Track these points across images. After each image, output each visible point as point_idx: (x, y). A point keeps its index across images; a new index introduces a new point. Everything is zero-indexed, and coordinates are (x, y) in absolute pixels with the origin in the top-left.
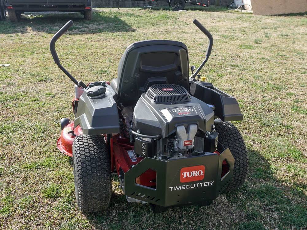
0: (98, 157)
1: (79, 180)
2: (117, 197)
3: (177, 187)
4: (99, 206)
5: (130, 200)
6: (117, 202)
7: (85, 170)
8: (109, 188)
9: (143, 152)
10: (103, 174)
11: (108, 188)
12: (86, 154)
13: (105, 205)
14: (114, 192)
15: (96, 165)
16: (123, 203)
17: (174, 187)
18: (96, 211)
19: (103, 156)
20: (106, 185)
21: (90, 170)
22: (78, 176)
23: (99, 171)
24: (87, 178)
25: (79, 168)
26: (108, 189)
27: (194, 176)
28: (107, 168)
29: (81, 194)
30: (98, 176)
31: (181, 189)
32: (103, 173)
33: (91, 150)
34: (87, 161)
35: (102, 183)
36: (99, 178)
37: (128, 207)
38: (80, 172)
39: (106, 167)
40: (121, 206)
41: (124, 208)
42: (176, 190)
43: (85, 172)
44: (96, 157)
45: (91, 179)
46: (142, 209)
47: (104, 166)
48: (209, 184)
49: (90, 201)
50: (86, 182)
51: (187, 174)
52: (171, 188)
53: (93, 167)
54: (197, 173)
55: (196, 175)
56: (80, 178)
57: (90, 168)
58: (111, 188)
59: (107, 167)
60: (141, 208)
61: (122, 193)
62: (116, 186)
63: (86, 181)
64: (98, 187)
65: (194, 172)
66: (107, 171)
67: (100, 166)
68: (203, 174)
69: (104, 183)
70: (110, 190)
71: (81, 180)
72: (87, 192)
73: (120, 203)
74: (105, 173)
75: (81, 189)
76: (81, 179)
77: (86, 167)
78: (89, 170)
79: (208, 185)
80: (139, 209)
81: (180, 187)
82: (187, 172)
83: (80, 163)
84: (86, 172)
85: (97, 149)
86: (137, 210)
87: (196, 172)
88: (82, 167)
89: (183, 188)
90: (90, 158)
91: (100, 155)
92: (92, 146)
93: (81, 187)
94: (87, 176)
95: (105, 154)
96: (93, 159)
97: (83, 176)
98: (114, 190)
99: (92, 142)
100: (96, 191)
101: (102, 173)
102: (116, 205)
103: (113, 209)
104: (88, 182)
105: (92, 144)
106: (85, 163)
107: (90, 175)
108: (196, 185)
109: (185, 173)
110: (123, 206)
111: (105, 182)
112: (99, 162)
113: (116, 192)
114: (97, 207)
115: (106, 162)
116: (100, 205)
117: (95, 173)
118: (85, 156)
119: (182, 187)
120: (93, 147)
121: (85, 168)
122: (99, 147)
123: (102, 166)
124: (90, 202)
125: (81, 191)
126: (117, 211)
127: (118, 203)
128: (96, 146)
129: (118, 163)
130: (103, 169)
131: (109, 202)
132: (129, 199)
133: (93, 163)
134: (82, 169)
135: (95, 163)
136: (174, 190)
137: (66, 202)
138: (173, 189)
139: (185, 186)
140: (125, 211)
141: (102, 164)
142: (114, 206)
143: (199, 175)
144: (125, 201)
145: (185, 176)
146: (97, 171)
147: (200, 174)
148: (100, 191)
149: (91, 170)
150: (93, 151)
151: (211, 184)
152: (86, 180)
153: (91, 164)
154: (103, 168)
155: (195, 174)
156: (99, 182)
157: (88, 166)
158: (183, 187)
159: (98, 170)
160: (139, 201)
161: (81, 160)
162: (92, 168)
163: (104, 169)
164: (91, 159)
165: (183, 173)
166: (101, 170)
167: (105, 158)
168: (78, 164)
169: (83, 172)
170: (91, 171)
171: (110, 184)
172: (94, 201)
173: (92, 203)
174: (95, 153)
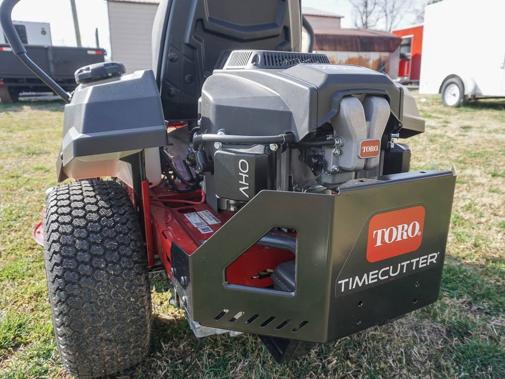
0: (111, 228)
1: (55, 294)
2: (166, 327)
3: (357, 278)
4: (119, 360)
5: (201, 331)
6: (167, 339)
7: (71, 264)
8: (144, 307)
9: (241, 189)
10: (125, 271)
11: (141, 308)
12: (76, 222)
13: (136, 353)
14: (158, 315)
15: (105, 248)
16: (182, 338)
17: (351, 279)
18: (113, 372)
19: (123, 224)
20: (137, 300)
21: (86, 264)
22: (53, 282)
23: (114, 263)
24: (80, 285)
25: (54, 261)
26: (143, 310)
27: (399, 239)
28: (135, 253)
29: (64, 335)
30: (112, 278)
31: (367, 283)
32: (125, 268)
33: (91, 211)
34: (79, 238)
35: (125, 295)
36: (114, 282)
37: (195, 348)
38: (58, 271)
39: (133, 251)
40: (177, 347)
41: (185, 352)
42: (354, 287)
43: (71, 271)
44: (103, 227)
45: (90, 287)
46: (227, 347)
47: (128, 251)
48: (429, 261)
49: (92, 349)
50: (77, 299)
51: (383, 233)
52: (343, 282)
53: (95, 253)
54: (407, 231)
55: (405, 237)
56: (58, 289)
57: (86, 257)
58: (150, 308)
59: (138, 252)
60: (225, 346)
61: (175, 316)
62: (162, 303)
63: (75, 296)
64: (112, 308)
65: (400, 227)
66: (136, 262)
67: (114, 251)
68: (420, 234)
69: (129, 295)
70: (147, 314)
71: (62, 293)
72: (83, 326)
73: (174, 341)
74: (131, 269)
75: (62, 320)
76: (61, 290)
77: (76, 255)
78: (83, 262)
79: (426, 263)
80: (221, 349)
81: (365, 275)
82: (385, 230)
83: (56, 247)
84: (76, 270)
85: (107, 209)
86: (217, 352)
87: (406, 226)
88: (63, 257)
89: (372, 279)
90: (87, 230)
91: (116, 223)
92: (93, 200)
93: (61, 313)
94: (79, 279)
95: (128, 220)
96: (96, 233)
97: (67, 283)
98: (157, 311)
99: (93, 194)
100: (107, 319)
101: (123, 269)
102: (165, 347)
103: (159, 358)
104: (81, 298)
105: (95, 197)
106: (70, 246)
107: (88, 277)
108: (402, 267)
109: (380, 232)
110: (181, 346)
111: (132, 293)
112: (112, 239)
113: (163, 314)
114: (115, 363)
115: (132, 240)
116: (124, 356)
117: (102, 269)
118: (73, 225)
119: (371, 277)
120: (96, 203)
121: (70, 258)
122: (113, 203)
123: (123, 250)
124: (93, 353)
125: (63, 324)
126: (167, 362)
127: (169, 340)
128: (105, 201)
129: (166, 238)
130: (125, 259)
131: (147, 344)
132: (198, 330)
133: (94, 243)
134: (62, 262)
135: (103, 241)
136: (350, 288)
137: (38, 356)
138: (347, 284)
139: (377, 274)
140: (188, 359)
141: (120, 244)
142: (160, 349)
143: (411, 236)
144: (185, 332)
145: (379, 243)
146: (107, 266)
147: (413, 233)
148: (119, 319)
149: (89, 263)
150: (95, 212)
151: (434, 260)
152: (75, 292)
153: (90, 247)
154: (124, 255)
155: (402, 233)
156: (114, 294)
157: (79, 253)
158: (372, 275)
159: (112, 262)
160: (225, 331)
161: (59, 238)
162: (93, 256)
163: (128, 257)
164: (89, 233)
165: (375, 232)
166: (120, 260)
167: (130, 230)
168: (52, 251)
169: (65, 270)
170: (92, 266)
171: (146, 298)
172: (105, 349)
173: (98, 355)
174: (101, 217)
